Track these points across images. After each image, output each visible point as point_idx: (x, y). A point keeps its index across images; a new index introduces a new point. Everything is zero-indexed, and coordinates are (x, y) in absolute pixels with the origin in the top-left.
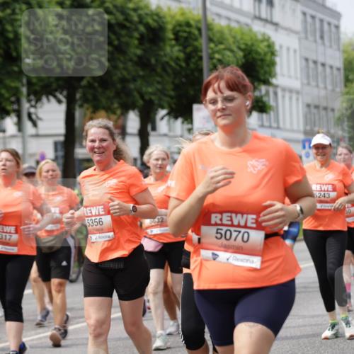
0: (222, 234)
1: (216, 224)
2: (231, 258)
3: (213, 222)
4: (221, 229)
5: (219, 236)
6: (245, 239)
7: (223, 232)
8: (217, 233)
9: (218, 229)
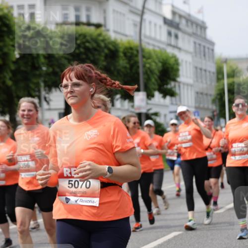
0: (72, 185)
1: (67, 177)
2: (79, 200)
3: (65, 175)
4: (72, 181)
5: (70, 185)
6: (88, 186)
7: (73, 183)
8: (69, 184)
9: (69, 181)
